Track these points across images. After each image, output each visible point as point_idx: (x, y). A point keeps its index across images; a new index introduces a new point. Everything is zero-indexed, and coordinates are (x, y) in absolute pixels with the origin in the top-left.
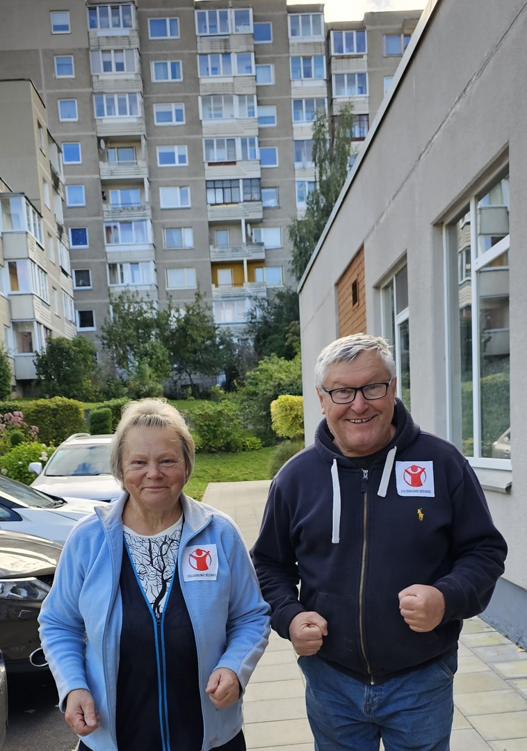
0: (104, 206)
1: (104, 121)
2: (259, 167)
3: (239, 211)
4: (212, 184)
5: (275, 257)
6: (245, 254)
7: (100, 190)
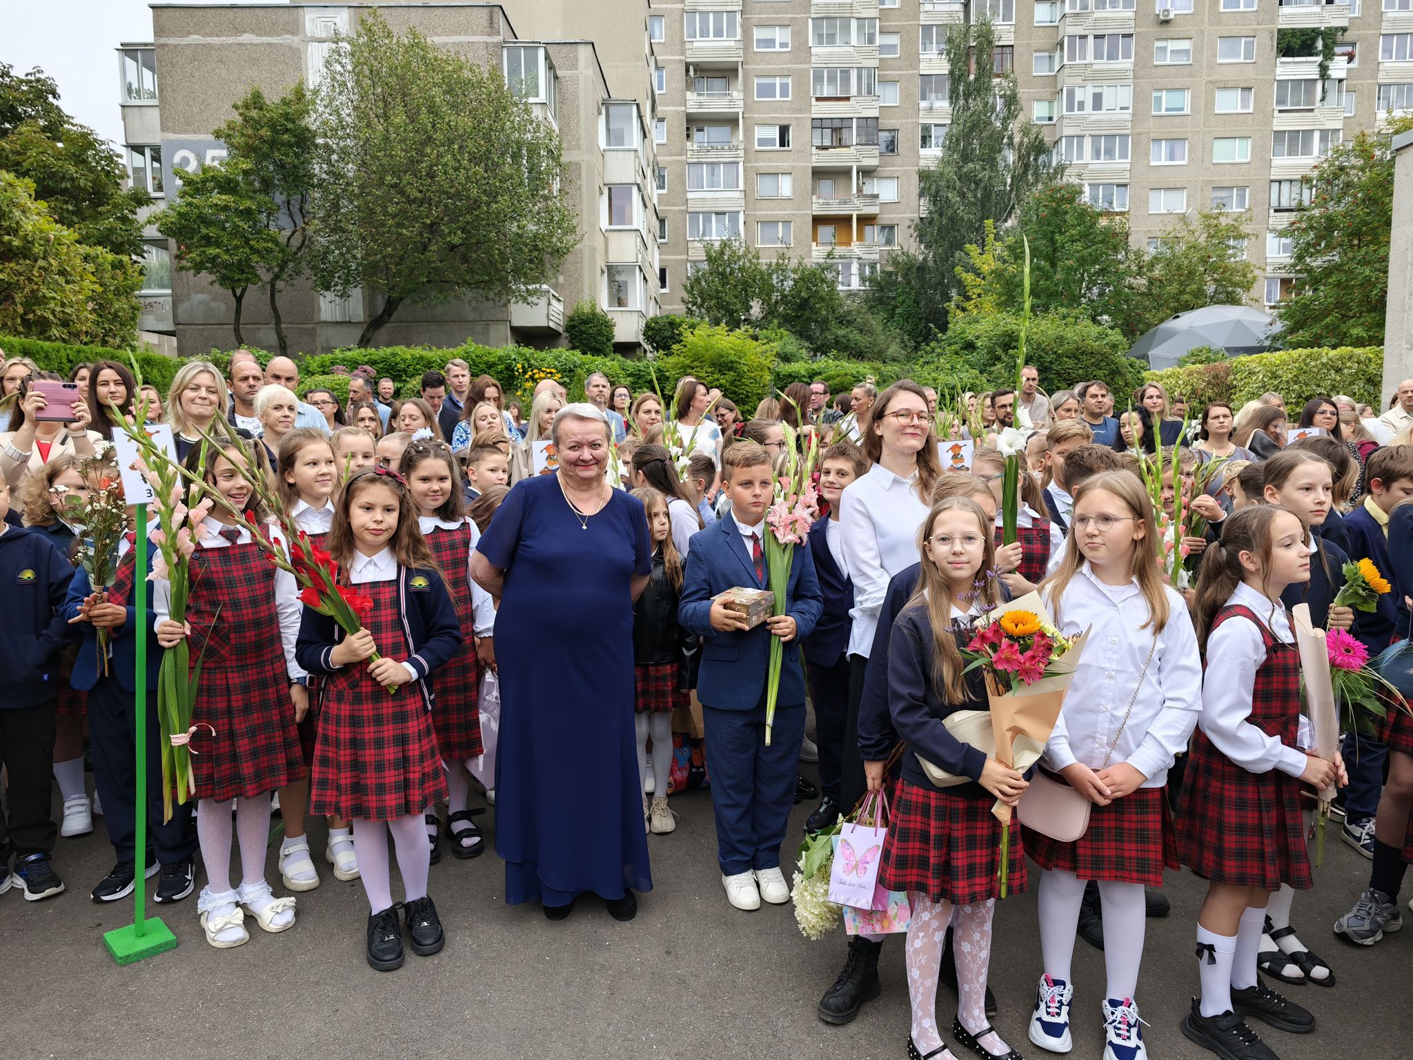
0: (689, 144)
1: (696, 44)
2: (878, 104)
3: (852, 156)
4: (818, 123)
5: (890, 213)
6: (856, 208)
7: (685, 126)
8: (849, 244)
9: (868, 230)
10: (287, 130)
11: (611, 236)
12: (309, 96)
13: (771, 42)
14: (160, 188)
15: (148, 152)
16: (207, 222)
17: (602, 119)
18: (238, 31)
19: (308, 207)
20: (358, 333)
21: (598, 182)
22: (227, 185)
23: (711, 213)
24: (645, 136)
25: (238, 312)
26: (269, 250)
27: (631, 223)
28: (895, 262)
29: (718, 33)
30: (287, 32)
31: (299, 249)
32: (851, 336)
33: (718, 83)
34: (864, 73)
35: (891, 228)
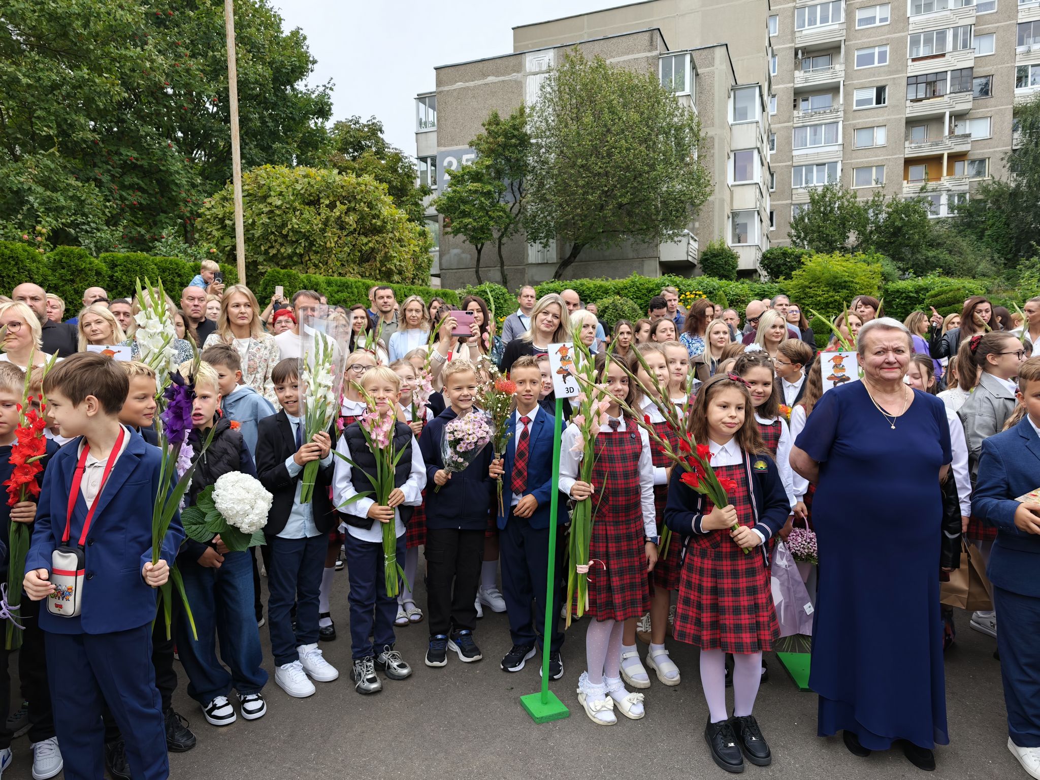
0: (795, 112)
1: (804, 32)
2: (973, 56)
3: (943, 104)
4: (914, 80)
5: (981, 149)
6: (946, 147)
7: (792, 98)
8: (939, 179)
9: (958, 166)
10: (514, 136)
11: (734, 189)
12: (528, 111)
13: (872, 19)
14: (435, 183)
15: (429, 161)
16: (465, 202)
17: (731, 102)
18: (485, 76)
19: (524, 185)
20: (553, 271)
21: (727, 150)
22: (476, 177)
23: (813, 165)
24: (764, 110)
25: (478, 260)
26: (500, 217)
27: (752, 179)
28: (985, 191)
29: (824, 20)
30: (515, 71)
31: (517, 215)
32: (941, 256)
33: (821, 60)
34: (961, 31)
35: (982, 161)
